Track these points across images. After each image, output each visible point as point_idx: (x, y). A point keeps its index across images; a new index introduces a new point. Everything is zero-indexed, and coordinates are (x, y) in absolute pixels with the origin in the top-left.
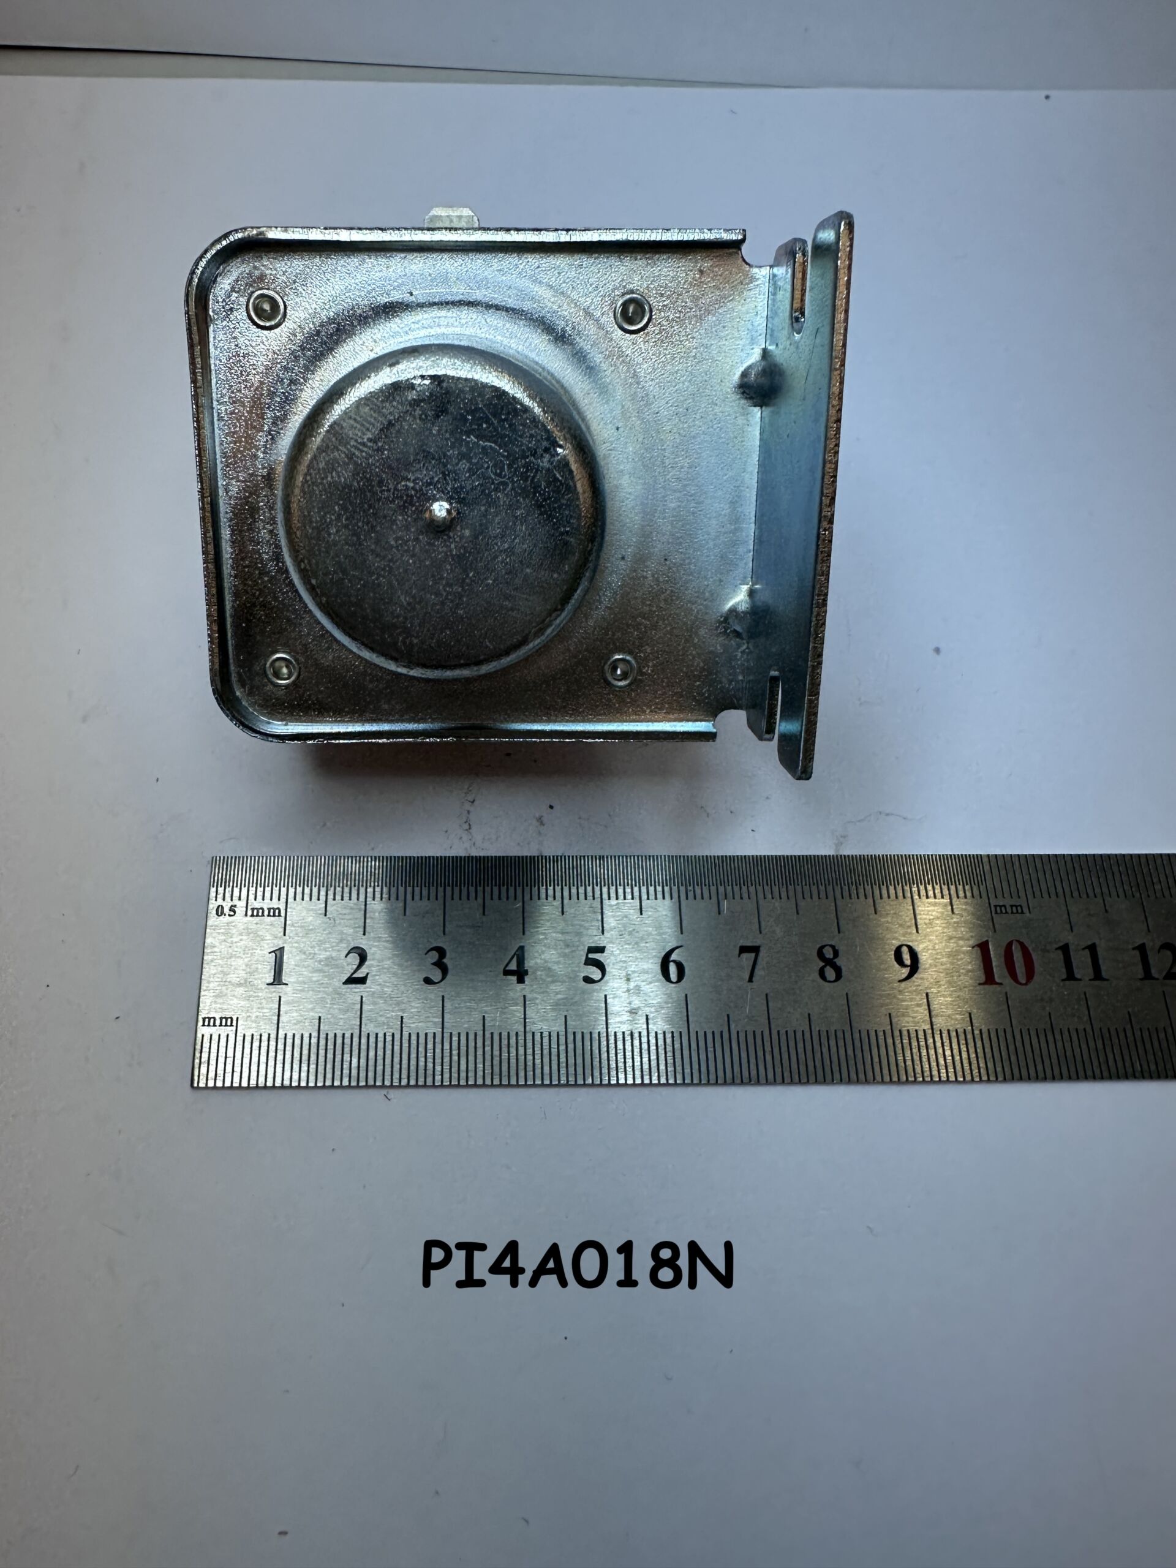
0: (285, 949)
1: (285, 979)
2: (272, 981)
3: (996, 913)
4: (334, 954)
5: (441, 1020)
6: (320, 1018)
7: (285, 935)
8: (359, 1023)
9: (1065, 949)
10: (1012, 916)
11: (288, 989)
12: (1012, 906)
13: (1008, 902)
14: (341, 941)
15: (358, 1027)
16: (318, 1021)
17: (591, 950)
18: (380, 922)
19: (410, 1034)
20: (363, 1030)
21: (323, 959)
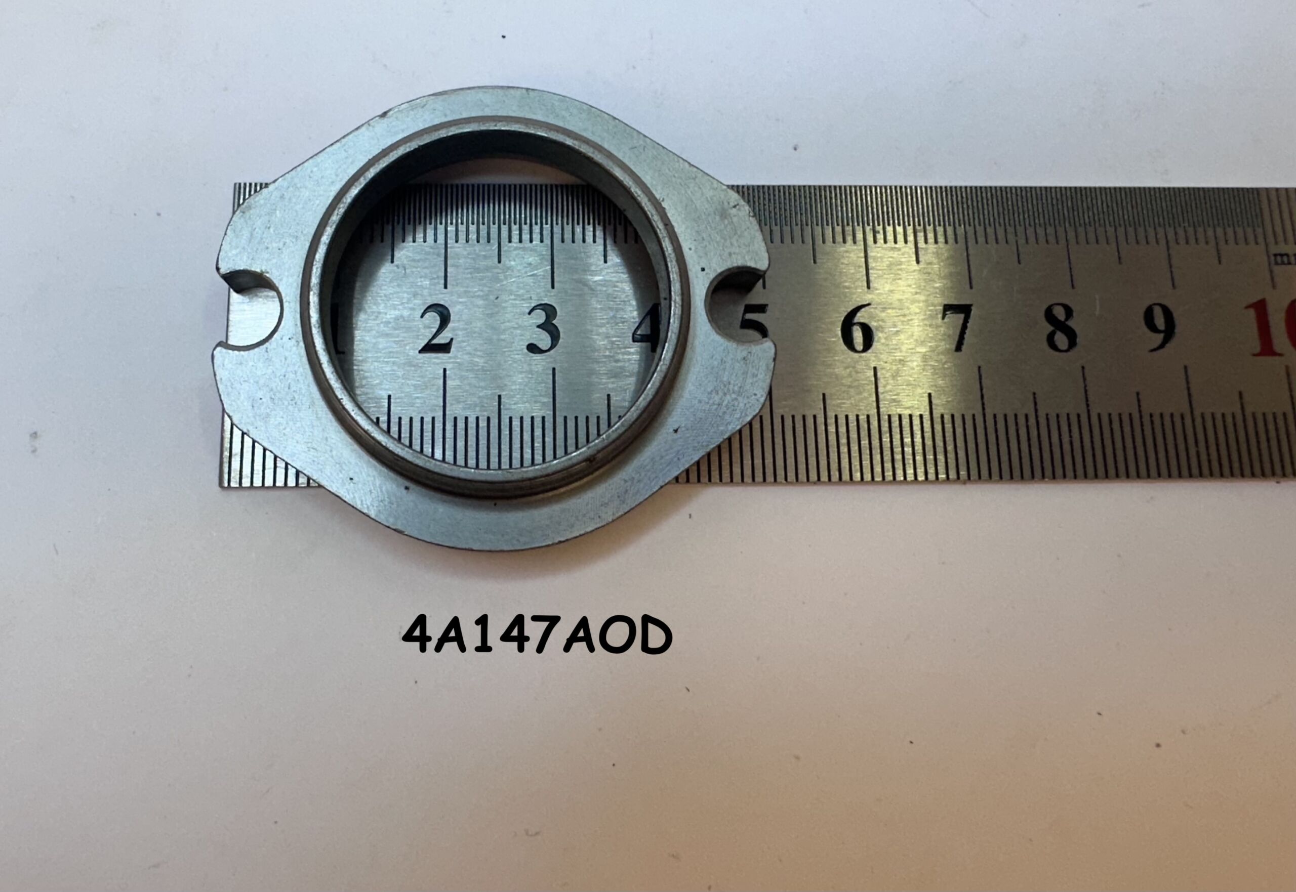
3: (1276, 263)
4: (406, 313)
5: (551, 400)
6: (389, 397)
8: (442, 404)
13: (1290, 249)
14: (415, 295)
15: (442, 409)
16: (386, 401)
18: (466, 271)
19: (511, 418)
20: (447, 413)
21: (391, 320)
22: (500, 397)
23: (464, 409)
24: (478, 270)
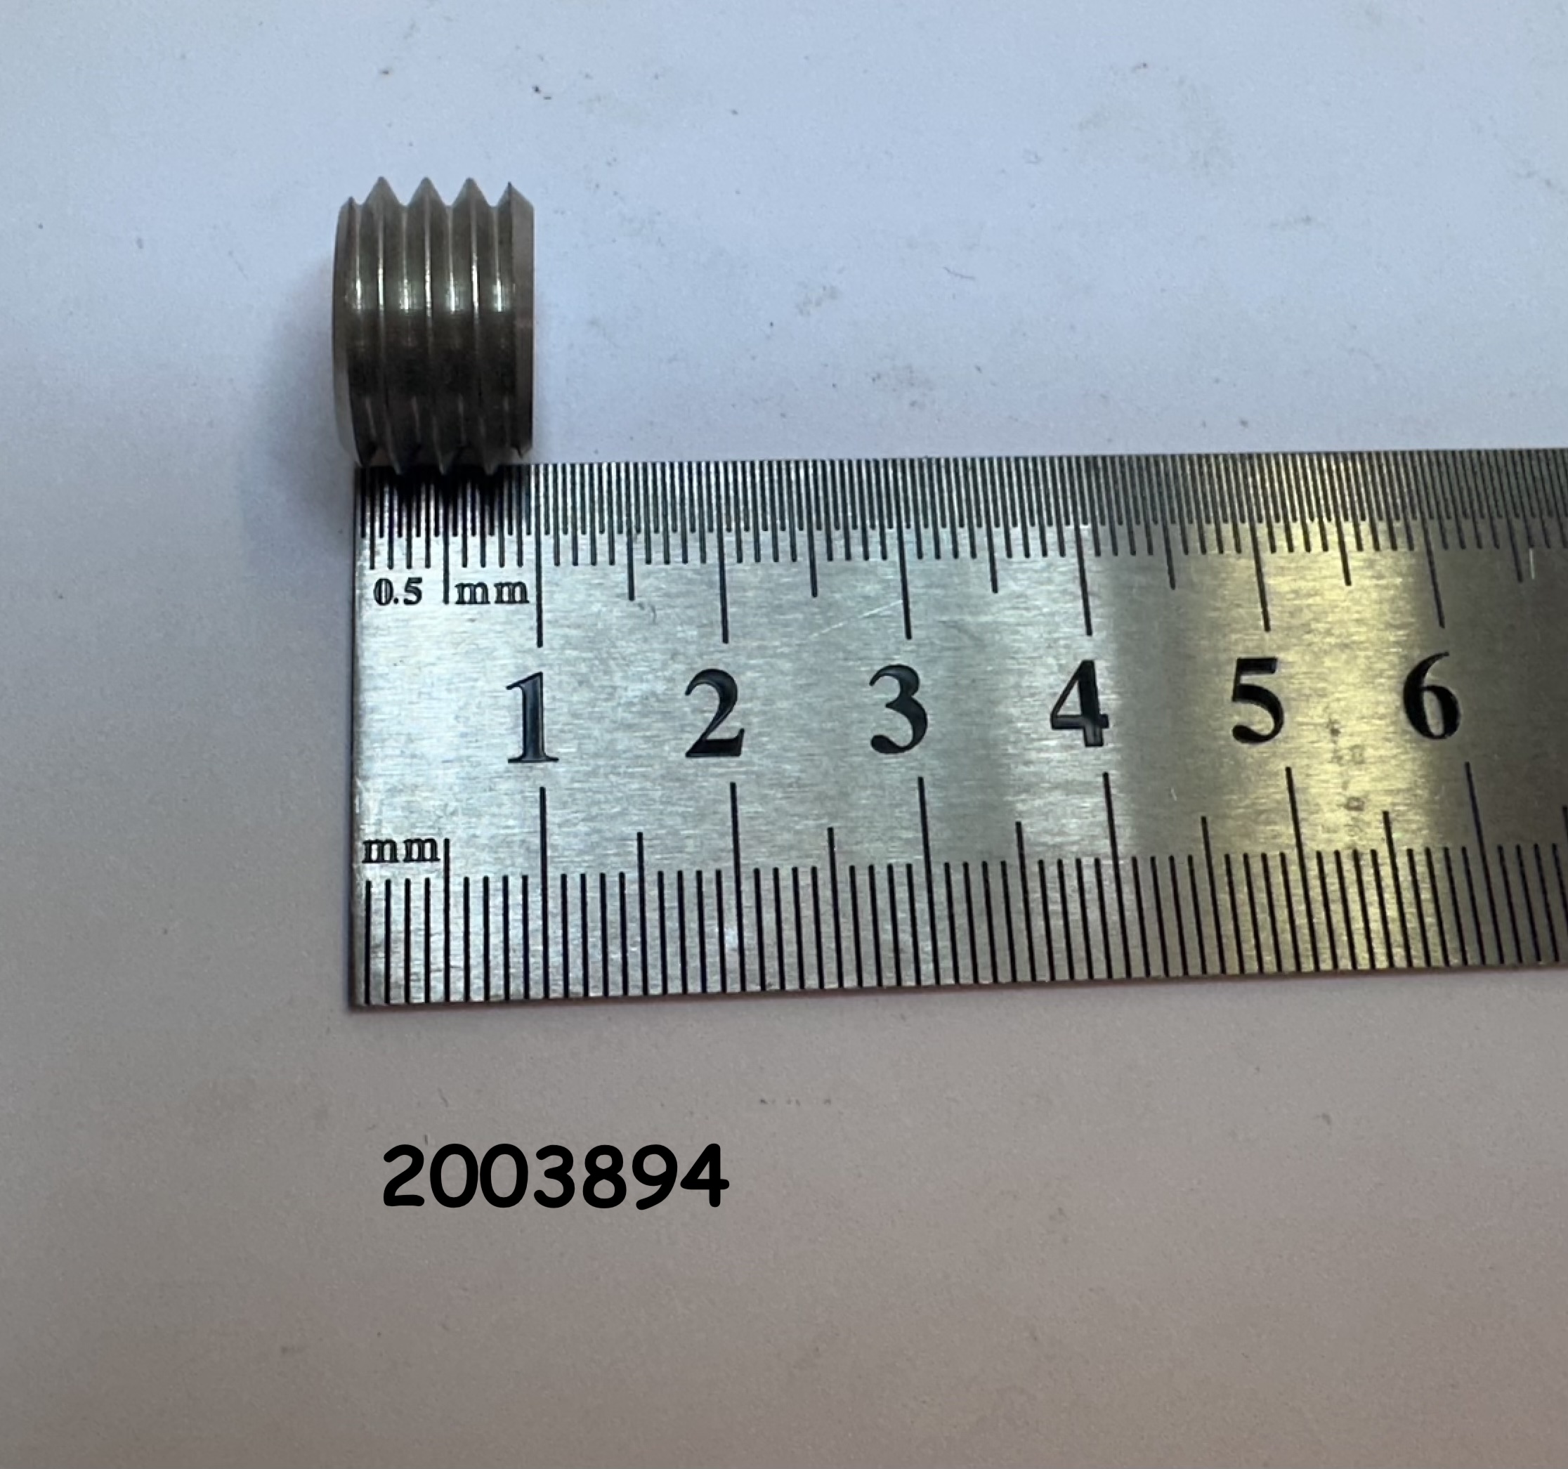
0: (545, 678)
1: (550, 748)
2: (521, 752)
4: (660, 687)
5: (920, 835)
6: (640, 836)
7: (540, 644)
8: (731, 846)
11: (559, 769)
14: (674, 655)
15: (732, 855)
16: (635, 843)
17: (1246, 665)
18: (759, 612)
19: (852, 869)
20: (742, 861)
21: (636, 700)
22: (831, 831)
23: (771, 854)
24: (779, 609)
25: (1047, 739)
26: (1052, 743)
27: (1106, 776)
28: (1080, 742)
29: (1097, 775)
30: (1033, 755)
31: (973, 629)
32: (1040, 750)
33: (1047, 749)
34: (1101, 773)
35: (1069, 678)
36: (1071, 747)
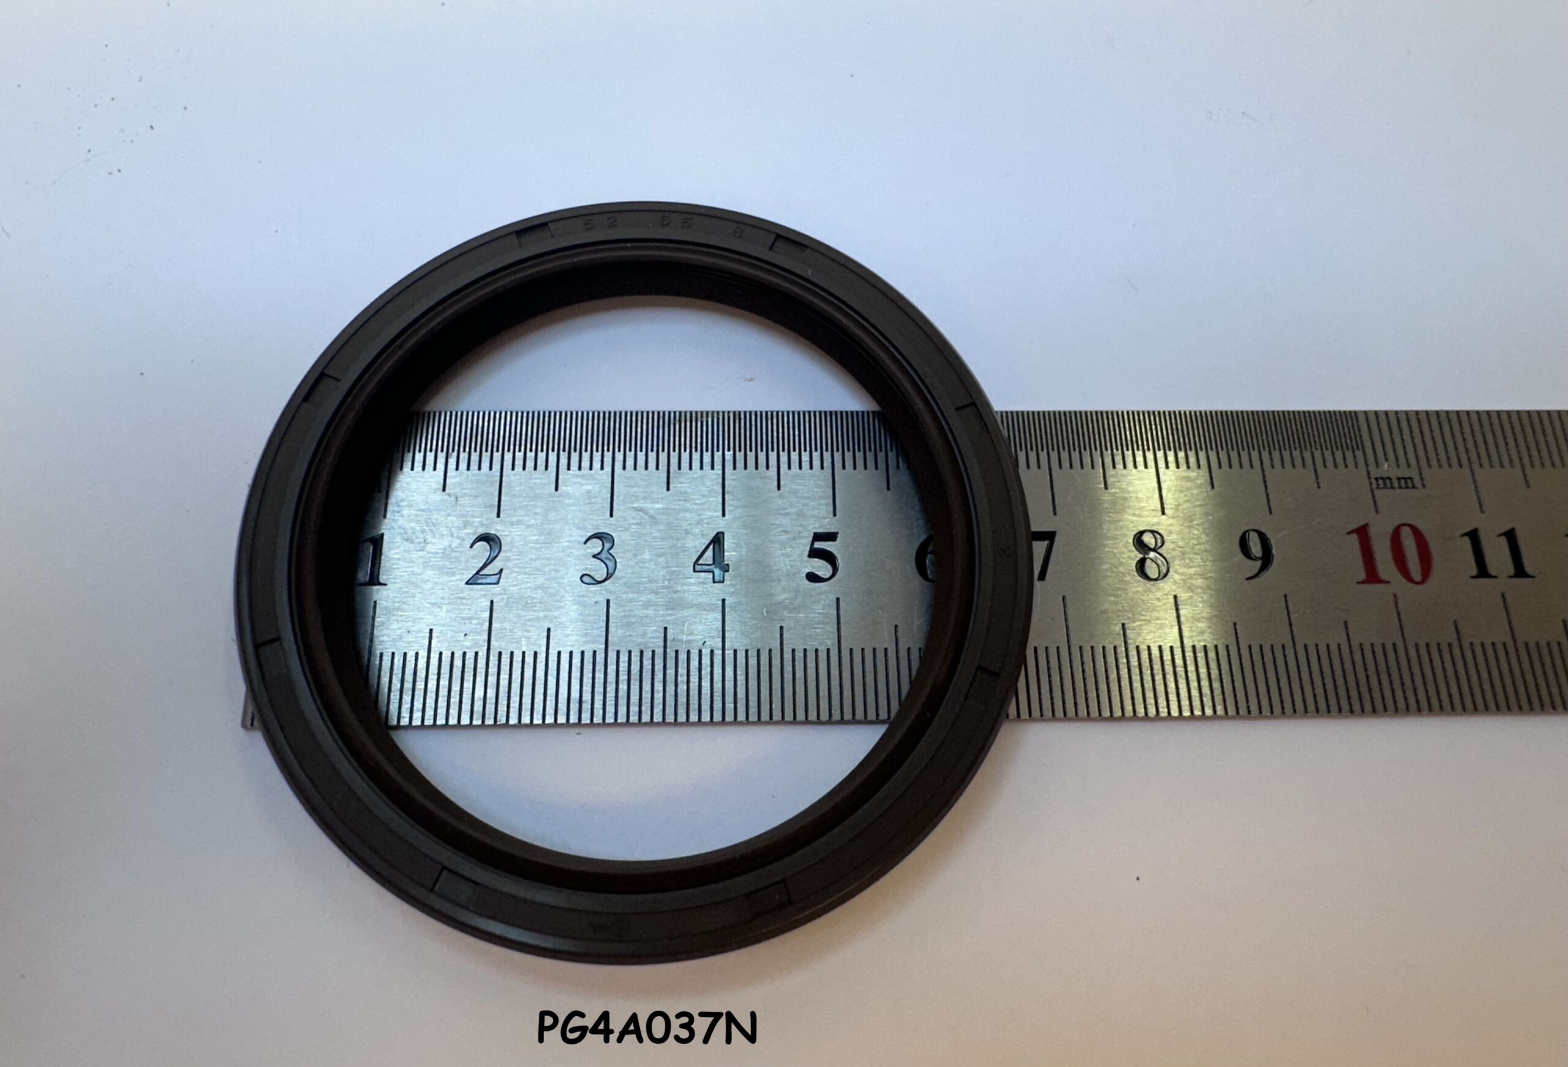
0: (386, 536)
1: (383, 577)
2: (367, 579)
3: (1378, 488)
7: (385, 516)
9: (1473, 536)
10: (1398, 491)
11: (387, 590)
12: (1399, 479)
13: (1394, 473)
14: (466, 525)
17: (818, 537)
19: (559, 653)
20: (492, 647)
22: (549, 629)
25: (690, 578)
26: (692, 581)
27: (724, 601)
28: (711, 580)
29: (719, 600)
30: (679, 588)
31: (652, 512)
32: (684, 584)
33: (690, 584)
34: (721, 598)
35: (708, 542)
36: (704, 583)
